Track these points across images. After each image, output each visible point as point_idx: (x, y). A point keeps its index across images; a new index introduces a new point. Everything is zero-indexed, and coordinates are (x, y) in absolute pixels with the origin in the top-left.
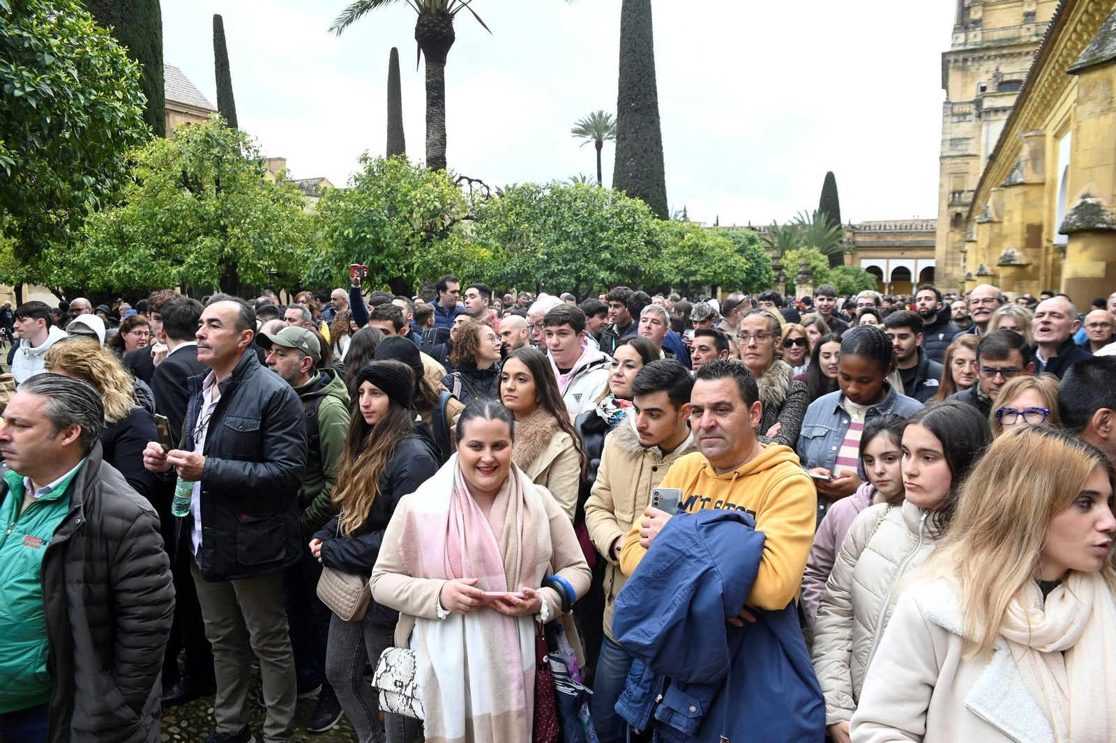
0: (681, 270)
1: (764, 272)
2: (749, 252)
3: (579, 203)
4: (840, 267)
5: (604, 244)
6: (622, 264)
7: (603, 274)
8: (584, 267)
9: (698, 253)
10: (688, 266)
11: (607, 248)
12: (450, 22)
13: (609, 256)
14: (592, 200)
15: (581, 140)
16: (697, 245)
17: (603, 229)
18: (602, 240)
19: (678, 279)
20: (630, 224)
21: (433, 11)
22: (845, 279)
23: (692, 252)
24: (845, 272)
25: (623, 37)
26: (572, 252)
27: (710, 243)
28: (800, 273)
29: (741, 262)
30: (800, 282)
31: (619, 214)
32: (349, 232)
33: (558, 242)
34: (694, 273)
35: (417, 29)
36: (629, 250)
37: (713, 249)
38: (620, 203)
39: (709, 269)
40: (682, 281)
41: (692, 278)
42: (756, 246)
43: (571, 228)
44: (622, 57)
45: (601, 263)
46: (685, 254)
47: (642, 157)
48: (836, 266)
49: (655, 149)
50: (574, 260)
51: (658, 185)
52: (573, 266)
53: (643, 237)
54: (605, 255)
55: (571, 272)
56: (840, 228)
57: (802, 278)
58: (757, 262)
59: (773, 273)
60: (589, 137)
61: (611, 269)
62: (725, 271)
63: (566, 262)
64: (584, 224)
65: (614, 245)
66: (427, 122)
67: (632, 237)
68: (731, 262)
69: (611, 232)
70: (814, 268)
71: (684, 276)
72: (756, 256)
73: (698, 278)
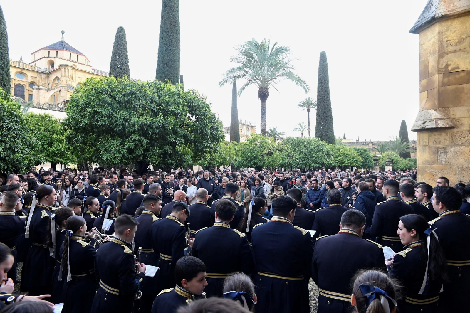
0: (339, 162)
1: (370, 162)
2: (364, 155)
3: (306, 143)
4: (408, 158)
5: (313, 155)
6: (319, 161)
7: (313, 164)
8: (307, 162)
9: (345, 156)
10: (341, 160)
11: (314, 156)
12: (268, 90)
13: (315, 159)
14: (309, 142)
15: (302, 108)
16: (344, 153)
17: (314, 151)
18: (313, 154)
19: (338, 165)
20: (321, 149)
21: (264, 88)
22: (410, 163)
23: (343, 156)
24: (410, 160)
25: (319, 82)
26: (304, 157)
27: (349, 153)
28: (387, 162)
29: (360, 159)
30: (387, 165)
31: (318, 146)
32: (249, 154)
33: (300, 154)
34: (344, 163)
35: (259, 93)
36: (321, 157)
37: (350, 154)
38: (318, 143)
39: (349, 161)
40: (339, 165)
41: (343, 165)
42: (367, 153)
43: (304, 151)
44: (318, 88)
45: (313, 161)
46: (340, 156)
47: (325, 122)
48: (406, 158)
49: (330, 119)
50: (304, 160)
51: (331, 132)
52: (304, 162)
53: (326, 153)
54: (314, 159)
55: (303, 163)
56: (408, 142)
57: (388, 164)
58: (367, 158)
59: (374, 162)
60: (305, 107)
61: (316, 163)
62: (354, 162)
63: (302, 161)
64: (307, 149)
65: (317, 156)
66: (261, 119)
67: (322, 153)
68: (356, 159)
69: (316, 152)
70: (393, 160)
71: (340, 164)
72: (367, 156)
73: (345, 164)
